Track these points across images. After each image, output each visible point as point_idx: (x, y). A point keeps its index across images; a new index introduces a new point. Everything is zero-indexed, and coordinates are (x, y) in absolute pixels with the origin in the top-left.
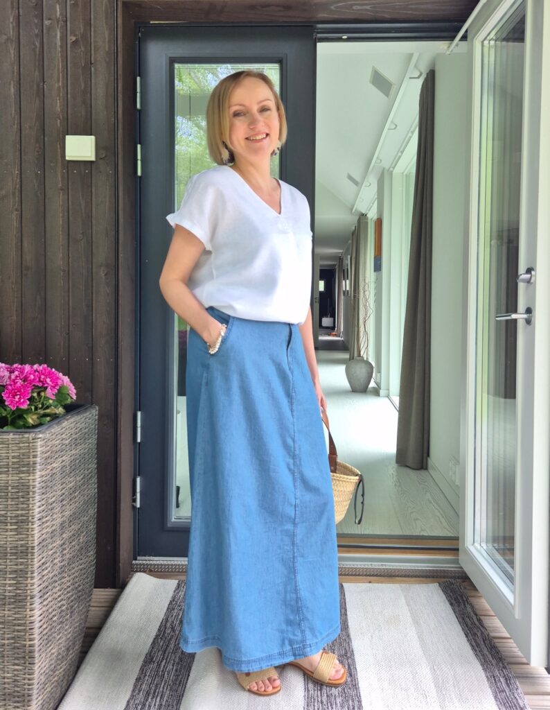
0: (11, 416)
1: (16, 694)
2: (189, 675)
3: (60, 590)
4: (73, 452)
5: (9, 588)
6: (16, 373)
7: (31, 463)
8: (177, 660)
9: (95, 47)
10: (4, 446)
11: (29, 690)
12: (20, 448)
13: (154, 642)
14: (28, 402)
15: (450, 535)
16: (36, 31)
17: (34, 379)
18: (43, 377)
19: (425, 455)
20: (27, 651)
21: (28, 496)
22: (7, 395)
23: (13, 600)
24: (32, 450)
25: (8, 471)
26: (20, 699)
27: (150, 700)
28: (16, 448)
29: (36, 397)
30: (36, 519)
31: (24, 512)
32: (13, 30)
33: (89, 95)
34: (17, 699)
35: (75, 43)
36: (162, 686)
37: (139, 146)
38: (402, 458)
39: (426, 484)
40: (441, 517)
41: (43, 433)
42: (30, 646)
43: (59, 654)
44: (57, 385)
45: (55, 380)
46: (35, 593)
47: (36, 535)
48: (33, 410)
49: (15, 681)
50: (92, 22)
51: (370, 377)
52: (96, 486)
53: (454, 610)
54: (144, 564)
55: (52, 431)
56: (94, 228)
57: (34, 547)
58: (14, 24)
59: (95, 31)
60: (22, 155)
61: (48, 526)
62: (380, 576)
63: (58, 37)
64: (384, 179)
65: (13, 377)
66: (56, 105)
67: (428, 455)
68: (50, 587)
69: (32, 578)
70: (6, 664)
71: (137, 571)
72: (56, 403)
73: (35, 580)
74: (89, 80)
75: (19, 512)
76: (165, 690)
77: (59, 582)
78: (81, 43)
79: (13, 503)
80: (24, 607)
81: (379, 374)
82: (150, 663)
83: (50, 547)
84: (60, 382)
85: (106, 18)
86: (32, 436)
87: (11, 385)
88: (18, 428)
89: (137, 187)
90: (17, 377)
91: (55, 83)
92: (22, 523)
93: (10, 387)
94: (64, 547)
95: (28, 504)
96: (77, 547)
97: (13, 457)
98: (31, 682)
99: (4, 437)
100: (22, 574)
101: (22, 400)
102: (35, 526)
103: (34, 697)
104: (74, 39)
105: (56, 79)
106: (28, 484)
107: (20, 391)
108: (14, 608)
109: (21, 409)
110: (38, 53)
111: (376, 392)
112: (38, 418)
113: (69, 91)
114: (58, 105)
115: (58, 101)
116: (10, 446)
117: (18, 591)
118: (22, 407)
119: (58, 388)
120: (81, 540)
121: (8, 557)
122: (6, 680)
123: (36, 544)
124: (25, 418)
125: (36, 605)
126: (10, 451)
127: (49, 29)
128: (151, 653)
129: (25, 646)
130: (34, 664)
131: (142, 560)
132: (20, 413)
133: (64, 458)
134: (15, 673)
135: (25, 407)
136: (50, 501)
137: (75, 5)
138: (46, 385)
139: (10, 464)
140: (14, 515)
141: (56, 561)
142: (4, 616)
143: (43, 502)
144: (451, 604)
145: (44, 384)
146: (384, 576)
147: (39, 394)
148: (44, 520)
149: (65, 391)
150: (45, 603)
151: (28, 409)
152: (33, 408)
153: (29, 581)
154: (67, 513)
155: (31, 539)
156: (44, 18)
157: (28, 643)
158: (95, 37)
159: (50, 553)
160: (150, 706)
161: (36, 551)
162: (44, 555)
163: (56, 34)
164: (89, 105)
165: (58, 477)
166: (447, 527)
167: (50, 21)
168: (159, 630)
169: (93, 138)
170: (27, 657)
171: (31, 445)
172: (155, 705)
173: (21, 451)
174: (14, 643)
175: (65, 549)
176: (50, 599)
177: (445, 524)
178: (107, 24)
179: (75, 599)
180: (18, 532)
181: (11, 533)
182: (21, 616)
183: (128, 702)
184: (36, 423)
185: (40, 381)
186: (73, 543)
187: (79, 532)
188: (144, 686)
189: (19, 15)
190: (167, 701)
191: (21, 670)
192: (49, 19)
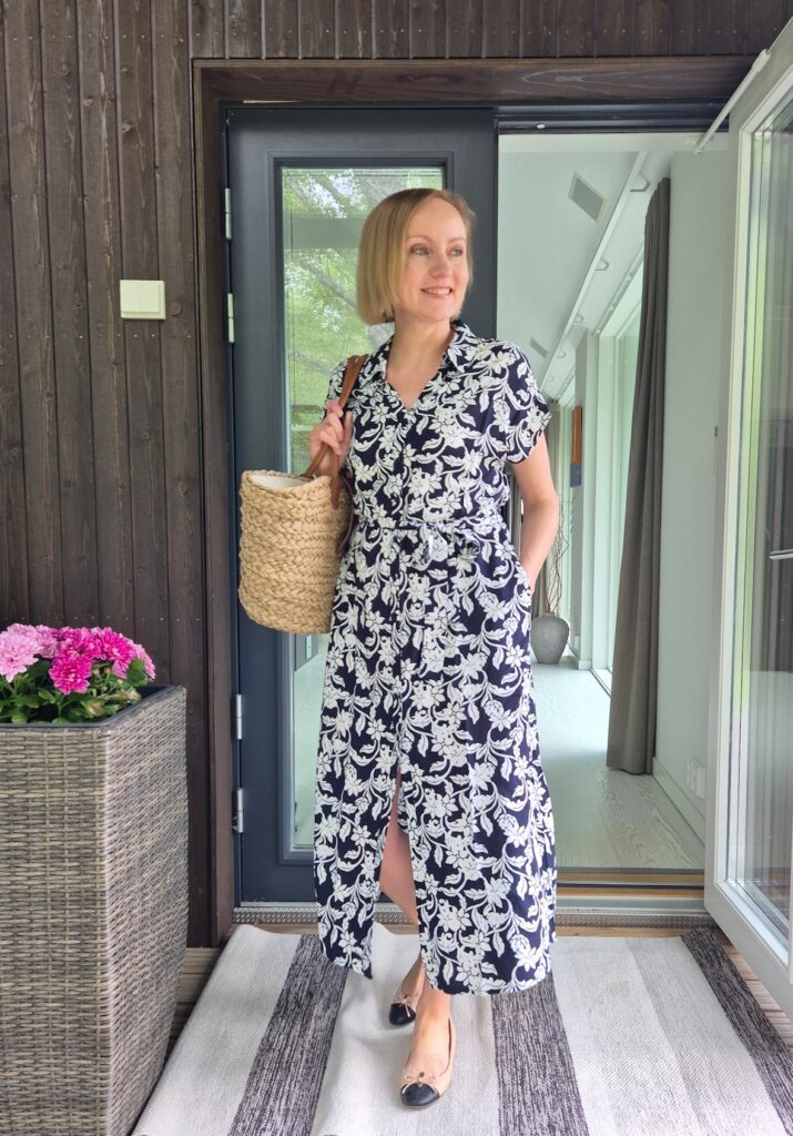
0: (62, 703)
1: (83, 1099)
2: (325, 1068)
3: (141, 953)
4: (155, 755)
5: (70, 951)
6: (69, 641)
7: (97, 772)
8: (307, 1046)
9: (160, 141)
10: (55, 747)
11: (102, 1093)
12: (80, 750)
13: (271, 1022)
14: (88, 684)
15: (689, 867)
16: (70, 117)
17: (94, 650)
18: (107, 646)
19: (649, 754)
20: (98, 1039)
21: (94, 820)
22: (56, 673)
23: (76, 968)
24: (97, 754)
25: (63, 784)
26: (89, 1106)
27: (271, 1102)
28: (73, 751)
29: (99, 676)
30: (105, 853)
31: (88, 843)
32: (34, 115)
33: (153, 217)
34: (86, 1106)
35: (130, 135)
36: (288, 1082)
37: (230, 296)
38: (615, 758)
39: (652, 795)
40: (675, 842)
41: (112, 729)
42: (103, 1032)
43: (142, 1041)
44: (127, 657)
45: (125, 650)
46: (108, 956)
47: (107, 875)
48: (95, 693)
49: (82, 1081)
50: (155, 101)
51: (565, 642)
52: (186, 803)
53: (705, 973)
54: (250, 913)
55: (126, 724)
56: (167, 421)
57: (104, 892)
58: (36, 105)
59: (159, 115)
60: (55, 310)
61: (123, 863)
62: (590, 925)
63: (104, 125)
64: (586, 345)
65: (64, 646)
66: (103, 233)
67: (654, 754)
68: (128, 948)
69: (103, 936)
70: (68, 1057)
71: (240, 923)
72: (127, 684)
73: (107, 939)
74: (153, 193)
75: (82, 843)
76: (292, 1089)
77: (140, 941)
78: (139, 135)
79: (72, 830)
80: (93, 976)
81: (577, 638)
82: (268, 1051)
83: (127, 892)
84: (131, 653)
85: (177, 94)
86: (96, 732)
87: (61, 658)
88: (74, 721)
89: (229, 359)
90: (70, 646)
91: (100, 197)
92: (87, 858)
93: (60, 662)
94: (145, 891)
95: (94, 832)
96: (163, 891)
97: (70, 764)
98: (104, 1082)
99: (56, 734)
100: (88, 931)
101: (79, 680)
102: (105, 862)
103: (110, 1103)
104: (128, 128)
105: (103, 194)
106: (92, 802)
107: (76, 668)
108: (79, 978)
109: (76, 694)
110: (73, 150)
111: (573, 664)
112: (102, 707)
113: (123, 212)
114: (107, 233)
115: (107, 227)
116: (65, 747)
117: (83, 955)
118: (79, 691)
119: (129, 661)
120: (168, 881)
121: (68, 907)
122: (68, 1080)
123: (107, 888)
124: (83, 707)
125: (110, 974)
126: (65, 755)
127: (89, 112)
128: (269, 1036)
129: (95, 1032)
130: (108, 1056)
131: (247, 907)
132: (74, 699)
133: (142, 764)
134: (83, 1069)
135: (83, 690)
136: (125, 826)
137: (128, 75)
138: (112, 658)
139: (66, 773)
140: (73, 847)
141: (135, 911)
142: (64, 990)
143: (115, 828)
144: (701, 965)
145: (109, 657)
146: (595, 925)
147: (102, 670)
148: (117, 854)
149: (139, 667)
150: (122, 971)
151: (86, 695)
152: (94, 691)
153: (99, 940)
154: (148, 843)
155: (100, 881)
156: (82, 95)
157: (99, 1027)
158: (160, 125)
159: (127, 900)
160: (271, 1112)
161: (107, 897)
162: (119, 903)
163: (100, 121)
164: (154, 232)
165: (135, 790)
166: (685, 856)
167: (90, 100)
168: (278, 1005)
169: (161, 284)
170: (98, 1048)
171: (96, 745)
172: (279, 1110)
173: (82, 755)
174: (79, 1028)
175: (146, 895)
176: (128, 965)
177: (681, 851)
178: (178, 104)
179: (162, 964)
180: (81, 870)
181: (71, 873)
182: (89, 989)
183: (241, 1106)
184: (100, 714)
185: (103, 652)
186: (157, 886)
187: (165, 870)
188: (261, 1084)
189: (43, 92)
190: (296, 1104)
191: (89, 1066)
192: (90, 97)
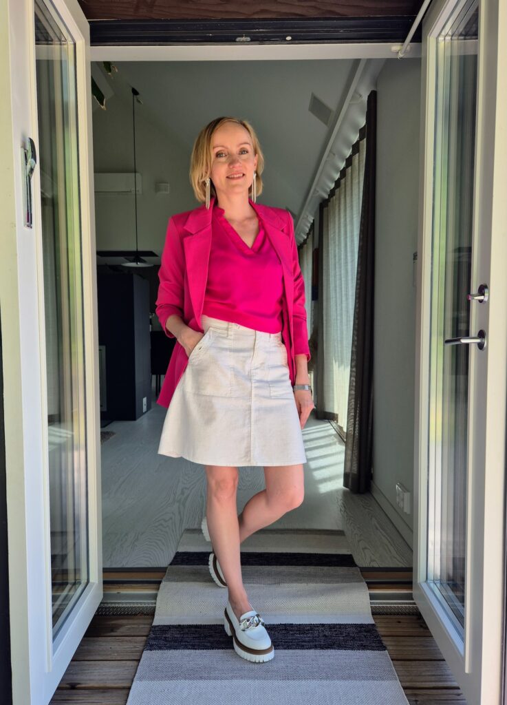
39: (371, 508)
40: (389, 544)
166: (397, 556)
177: (394, 553)
